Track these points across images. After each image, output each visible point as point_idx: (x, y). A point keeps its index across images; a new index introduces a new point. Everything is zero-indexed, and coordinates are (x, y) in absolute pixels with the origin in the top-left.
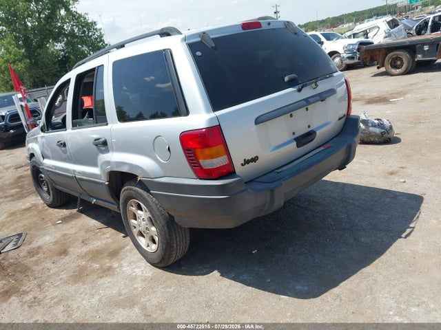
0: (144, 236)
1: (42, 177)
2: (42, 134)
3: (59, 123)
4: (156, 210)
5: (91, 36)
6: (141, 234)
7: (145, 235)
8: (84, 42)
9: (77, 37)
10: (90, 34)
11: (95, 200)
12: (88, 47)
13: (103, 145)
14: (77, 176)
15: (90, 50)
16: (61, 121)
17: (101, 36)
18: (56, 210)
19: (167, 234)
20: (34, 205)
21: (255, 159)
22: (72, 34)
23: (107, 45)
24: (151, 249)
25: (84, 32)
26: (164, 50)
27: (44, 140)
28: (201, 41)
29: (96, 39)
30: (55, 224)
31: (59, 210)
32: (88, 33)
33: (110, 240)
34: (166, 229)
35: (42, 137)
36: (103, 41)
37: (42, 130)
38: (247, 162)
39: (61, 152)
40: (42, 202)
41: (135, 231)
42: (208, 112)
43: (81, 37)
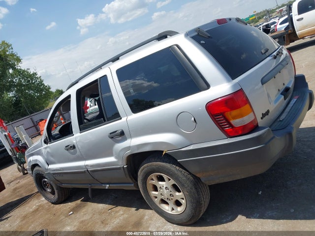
0: (167, 203)
1: (45, 182)
2: (46, 145)
3: (57, 134)
4: (182, 176)
5: (34, 83)
6: (163, 202)
7: (168, 201)
8: (29, 89)
9: (24, 85)
10: (33, 81)
11: (108, 186)
12: (33, 91)
13: (120, 135)
14: (89, 170)
15: (35, 92)
16: (58, 133)
17: (41, 81)
18: (62, 205)
19: (196, 194)
20: (40, 206)
21: (267, 113)
22: (20, 84)
23: (46, 86)
24: (178, 212)
25: (29, 81)
26: (170, 47)
27: (48, 149)
28: (198, 35)
29: (39, 84)
30: (68, 216)
31: (65, 204)
32: (32, 81)
33: (126, 216)
34: (194, 190)
35: (46, 148)
36: (44, 85)
37: (46, 142)
38: (264, 115)
39: (69, 154)
40: (46, 201)
41: (157, 201)
42: (229, 81)
43: (27, 85)
